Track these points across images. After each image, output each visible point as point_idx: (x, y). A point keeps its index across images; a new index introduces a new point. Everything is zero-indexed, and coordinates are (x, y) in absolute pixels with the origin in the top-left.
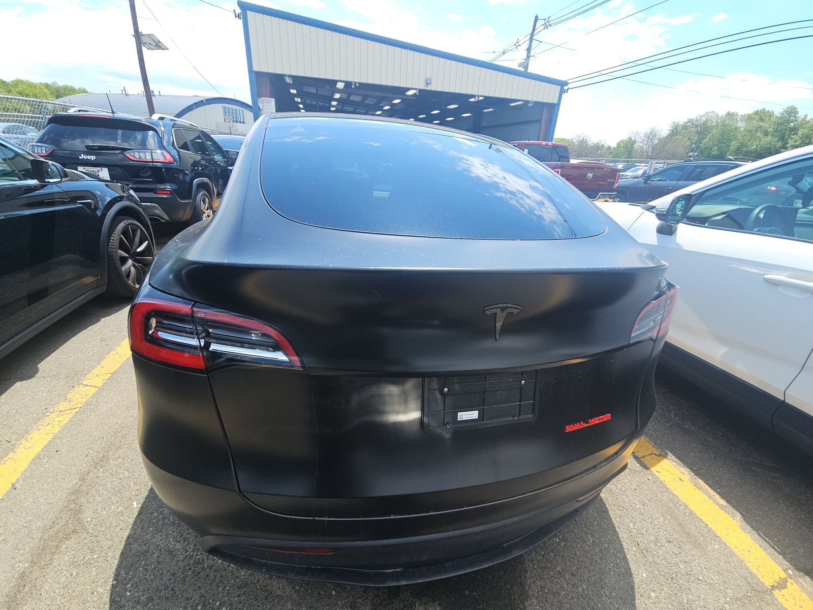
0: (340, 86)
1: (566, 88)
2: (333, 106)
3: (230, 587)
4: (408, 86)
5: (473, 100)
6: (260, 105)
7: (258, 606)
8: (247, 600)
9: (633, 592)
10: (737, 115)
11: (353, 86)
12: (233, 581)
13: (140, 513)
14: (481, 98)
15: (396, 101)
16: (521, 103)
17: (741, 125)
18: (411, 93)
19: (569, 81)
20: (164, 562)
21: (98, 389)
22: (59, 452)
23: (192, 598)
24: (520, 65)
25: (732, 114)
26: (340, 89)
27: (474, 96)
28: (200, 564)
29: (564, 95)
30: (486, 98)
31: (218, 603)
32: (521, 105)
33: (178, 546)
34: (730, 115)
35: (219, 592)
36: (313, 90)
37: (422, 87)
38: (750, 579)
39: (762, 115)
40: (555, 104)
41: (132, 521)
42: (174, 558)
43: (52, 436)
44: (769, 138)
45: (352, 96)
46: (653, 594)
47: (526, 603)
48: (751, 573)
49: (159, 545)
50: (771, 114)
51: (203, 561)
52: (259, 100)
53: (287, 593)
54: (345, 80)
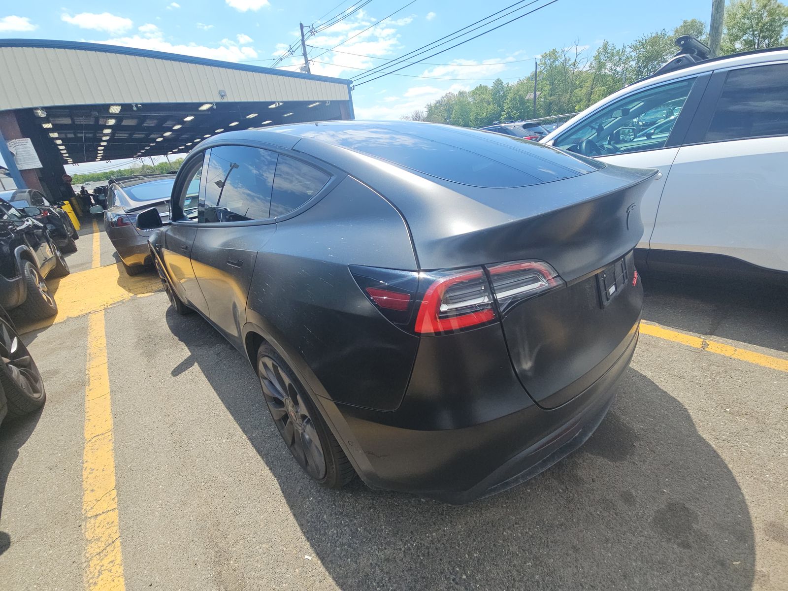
0: (115, 110)
1: (351, 86)
2: (106, 135)
3: (462, 541)
4: (202, 101)
5: (273, 106)
6: (12, 150)
7: (494, 534)
8: (483, 538)
9: (654, 383)
10: (465, 92)
11: (135, 109)
12: (459, 536)
13: (322, 559)
14: (281, 104)
15: (189, 119)
16: (318, 103)
17: (470, 100)
18: (205, 107)
19: (353, 80)
20: (390, 570)
21: (117, 511)
22: (154, 584)
23: (444, 570)
24: (302, 69)
25: (463, 92)
26: (114, 114)
27: (273, 103)
28: (421, 547)
29: (353, 92)
30: (285, 103)
31: (467, 555)
32: (319, 105)
33: (388, 552)
34: (461, 94)
35: (459, 550)
36: (68, 121)
37: (218, 100)
38: (689, 349)
39: (481, 90)
40: (347, 101)
41: (322, 569)
42: (396, 561)
43: (122, 580)
44: (491, 106)
45: (124, 121)
46: (662, 379)
47: (621, 421)
48: (687, 346)
49: (371, 564)
50: (486, 88)
51: (421, 544)
52: (8, 144)
53: (502, 513)
54: (122, 102)
